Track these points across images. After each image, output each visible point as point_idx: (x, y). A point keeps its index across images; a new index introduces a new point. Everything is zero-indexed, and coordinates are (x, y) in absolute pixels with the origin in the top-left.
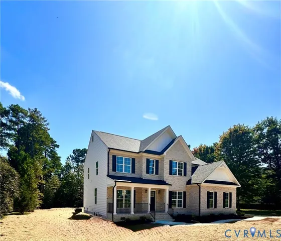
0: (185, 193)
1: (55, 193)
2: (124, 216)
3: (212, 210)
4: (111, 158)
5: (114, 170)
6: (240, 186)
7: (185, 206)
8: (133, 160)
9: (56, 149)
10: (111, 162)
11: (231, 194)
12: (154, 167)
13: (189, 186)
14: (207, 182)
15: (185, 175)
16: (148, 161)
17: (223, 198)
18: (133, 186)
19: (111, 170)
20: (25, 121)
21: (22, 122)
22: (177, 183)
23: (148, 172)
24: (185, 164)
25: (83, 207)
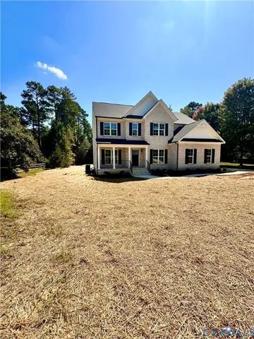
0: (166, 151)
1: (87, 153)
2: (107, 170)
3: (191, 165)
4: (99, 125)
5: (102, 134)
6: (225, 143)
7: (166, 162)
8: (119, 125)
9: (86, 118)
10: (99, 128)
11: (214, 150)
12: (136, 130)
13: (170, 144)
14: (184, 140)
15: (167, 134)
16: (131, 124)
17: (203, 154)
18: (114, 147)
19: (99, 135)
20: (59, 98)
21: (57, 99)
22: (158, 143)
23: (130, 134)
24: (167, 125)
25: (92, 163)
